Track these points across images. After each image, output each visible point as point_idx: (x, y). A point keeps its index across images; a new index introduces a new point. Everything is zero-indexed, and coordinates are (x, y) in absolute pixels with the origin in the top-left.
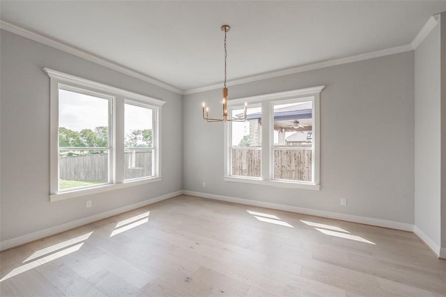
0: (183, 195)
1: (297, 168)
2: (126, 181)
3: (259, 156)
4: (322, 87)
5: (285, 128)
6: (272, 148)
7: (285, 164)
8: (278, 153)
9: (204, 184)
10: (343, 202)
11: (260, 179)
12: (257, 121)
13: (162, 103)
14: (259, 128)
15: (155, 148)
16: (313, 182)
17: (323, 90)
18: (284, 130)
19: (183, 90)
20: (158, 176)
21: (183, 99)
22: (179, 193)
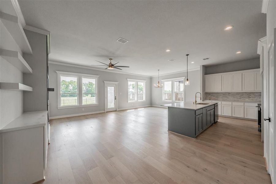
2: (139, 101)
4: (185, 77)
6: (174, 93)
11: (171, 101)
13: (146, 81)
15: (144, 93)
19: (151, 76)
20: (145, 100)
21: (151, 79)
22: (150, 106)
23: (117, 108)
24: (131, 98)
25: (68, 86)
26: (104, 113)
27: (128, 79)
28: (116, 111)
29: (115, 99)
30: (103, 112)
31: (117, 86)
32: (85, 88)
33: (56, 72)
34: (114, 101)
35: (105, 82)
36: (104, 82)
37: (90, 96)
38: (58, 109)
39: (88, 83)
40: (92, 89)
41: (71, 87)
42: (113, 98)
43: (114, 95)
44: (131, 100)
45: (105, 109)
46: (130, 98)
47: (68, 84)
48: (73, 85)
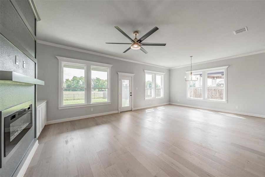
0: (170, 104)
1: (220, 96)
2: (156, 97)
3: (201, 91)
4: (228, 66)
5: (216, 77)
6: (206, 88)
7: (213, 94)
8: (210, 90)
9: (178, 101)
10: (237, 107)
11: (202, 99)
12: (199, 75)
13: (164, 73)
14: (200, 79)
15: (162, 88)
16: (224, 100)
17: (228, 67)
18: (215, 78)
19: (170, 68)
20: (163, 97)
21: (170, 71)
22: (168, 103)
23: (133, 107)
24: (149, 94)
25: (78, 82)
26: (118, 113)
27: (145, 71)
28: (131, 111)
29: (131, 95)
30: (116, 112)
31: (133, 79)
32: (93, 83)
33: (56, 57)
34: (129, 98)
35: (119, 73)
36: (117, 73)
37: (97, 90)
38: (59, 109)
39: (96, 79)
40: (99, 84)
41: (81, 82)
42: (128, 94)
43: (130, 91)
44: (149, 96)
45: (119, 109)
46: (147, 94)
47: (78, 79)
48: (83, 81)
